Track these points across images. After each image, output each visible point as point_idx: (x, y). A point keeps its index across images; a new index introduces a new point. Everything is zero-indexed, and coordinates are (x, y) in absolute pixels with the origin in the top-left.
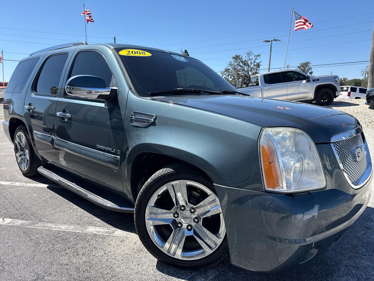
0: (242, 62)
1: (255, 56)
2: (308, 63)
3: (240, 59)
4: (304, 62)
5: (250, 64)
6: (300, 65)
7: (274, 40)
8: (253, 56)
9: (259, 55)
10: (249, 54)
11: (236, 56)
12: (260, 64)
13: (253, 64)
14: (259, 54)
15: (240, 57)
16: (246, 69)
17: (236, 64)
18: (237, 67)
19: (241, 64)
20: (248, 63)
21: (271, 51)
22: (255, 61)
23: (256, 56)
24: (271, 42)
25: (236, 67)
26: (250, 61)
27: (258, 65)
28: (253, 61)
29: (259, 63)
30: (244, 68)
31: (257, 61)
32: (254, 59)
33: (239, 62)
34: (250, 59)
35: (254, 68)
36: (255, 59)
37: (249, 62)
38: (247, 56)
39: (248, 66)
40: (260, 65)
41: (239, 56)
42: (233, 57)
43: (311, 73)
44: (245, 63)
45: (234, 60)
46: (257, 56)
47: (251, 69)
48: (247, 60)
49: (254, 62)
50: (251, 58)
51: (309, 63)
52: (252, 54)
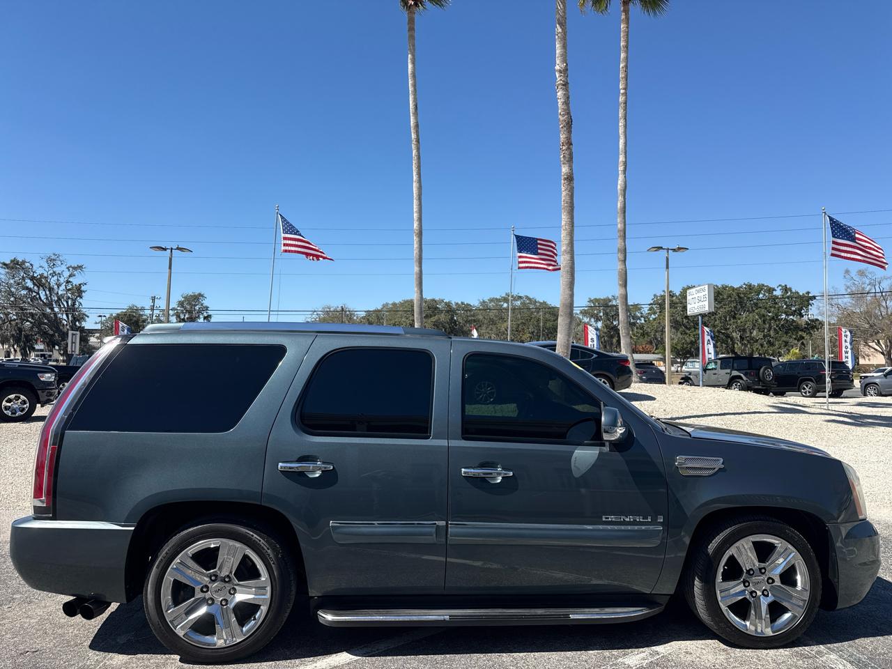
0: (32, 279)
1: (68, 268)
2: (200, 295)
3: (26, 270)
4: (191, 293)
5: (56, 287)
6: (183, 299)
7: (178, 249)
8: (64, 268)
9: (80, 267)
10: (51, 261)
11: (12, 261)
12: (83, 288)
13: (63, 287)
14: (80, 265)
15: (27, 264)
16: (43, 297)
17: (12, 281)
18: (17, 289)
19: (29, 284)
20: (49, 283)
21: (170, 268)
22: (71, 279)
23: (71, 269)
24: (169, 251)
25: (13, 289)
26: (55, 278)
27: (78, 291)
28: (62, 280)
29: (80, 285)
30: (38, 293)
31: (76, 281)
32: (67, 274)
33: (23, 278)
34: (54, 272)
35: (69, 298)
36: (70, 276)
37: (53, 281)
38: (46, 265)
39: (51, 289)
40: (84, 292)
41: (24, 262)
42: (5, 264)
43: (207, 318)
44: (40, 282)
45: (7, 270)
46: (75, 268)
47: (59, 299)
48: (45, 275)
49: (68, 282)
50: (57, 270)
51: (202, 296)
52: (59, 263)
